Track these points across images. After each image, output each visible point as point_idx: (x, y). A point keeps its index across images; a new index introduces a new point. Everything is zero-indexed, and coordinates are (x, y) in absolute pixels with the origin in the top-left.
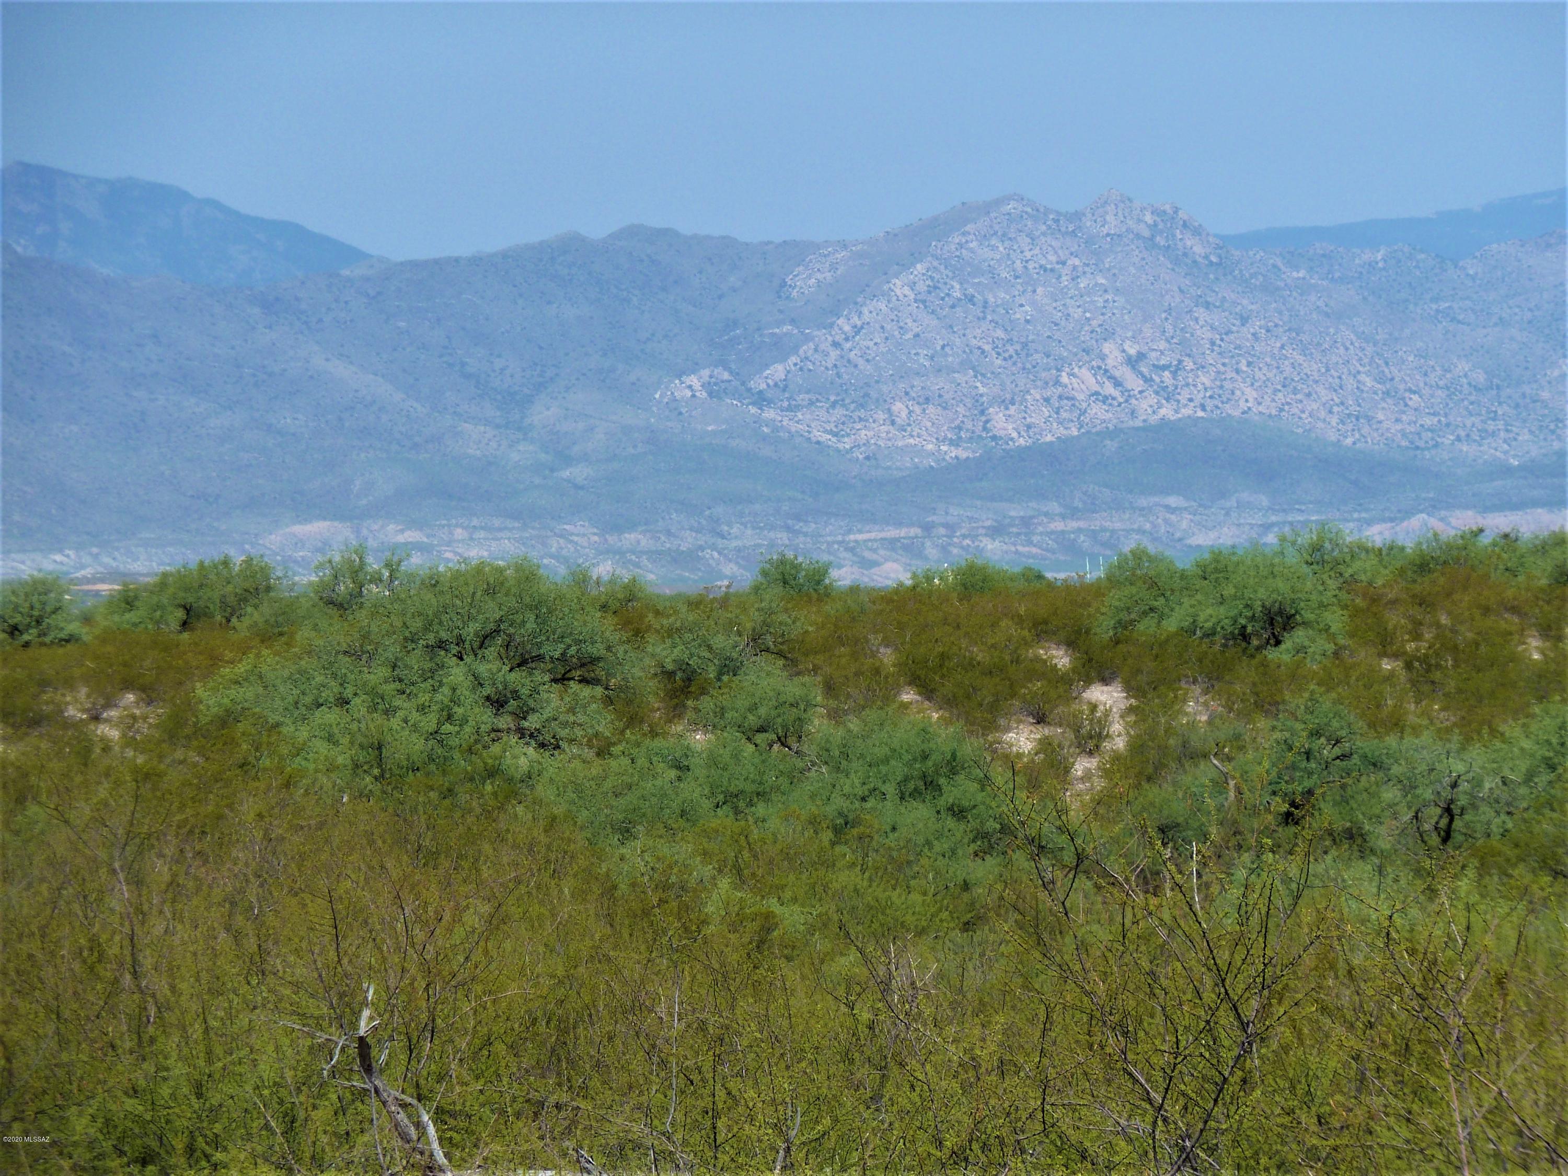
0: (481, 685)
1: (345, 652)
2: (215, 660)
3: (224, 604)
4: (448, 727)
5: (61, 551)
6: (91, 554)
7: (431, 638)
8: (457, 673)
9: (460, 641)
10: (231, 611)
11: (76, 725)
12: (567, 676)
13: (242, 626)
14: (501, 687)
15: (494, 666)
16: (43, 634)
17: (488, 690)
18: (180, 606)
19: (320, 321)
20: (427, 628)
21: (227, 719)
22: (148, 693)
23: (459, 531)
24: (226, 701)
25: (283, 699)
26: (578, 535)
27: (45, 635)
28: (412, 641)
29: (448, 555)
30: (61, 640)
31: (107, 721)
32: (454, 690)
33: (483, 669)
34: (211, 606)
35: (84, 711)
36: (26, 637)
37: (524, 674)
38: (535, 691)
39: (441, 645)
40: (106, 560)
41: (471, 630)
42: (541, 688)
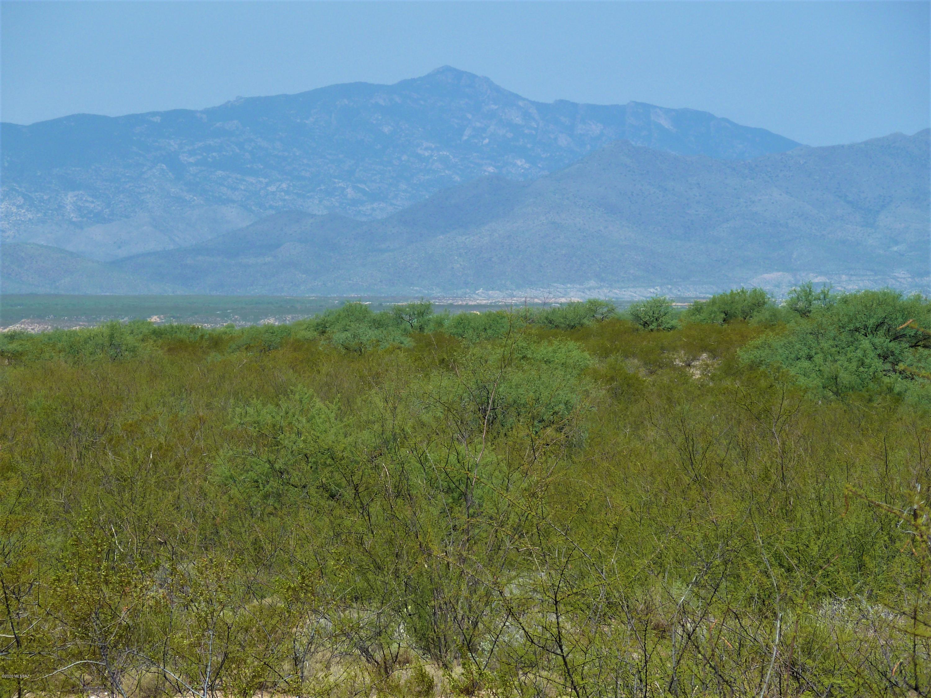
0: (876, 349)
1: (811, 333)
2: (744, 338)
3: (743, 312)
4: (862, 369)
5: (653, 287)
6: (668, 288)
7: (852, 326)
8: (865, 343)
9: (866, 327)
10: (746, 315)
11: (680, 369)
12: (918, 344)
13: (753, 322)
14: (885, 350)
15: (882, 340)
16: (659, 325)
17: (879, 351)
18: (722, 312)
19: (777, 176)
20: (850, 321)
21: (753, 366)
22: (714, 354)
23: (844, 276)
24: (751, 357)
25: (781, 356)
26: (901, 278)
27: (660, 326)
28: (843, 328)
29: (839, 288)
30: (668, 328)
31: (694, 366)
32: (865, 351)
33: (876, 341)
34: (737, 312)
35: (683, 362)
36: (651, 327)
37: (897, 343)
38: (902, 351)
39: (857, 330)
40: (675, 291)
41: (872, 322)
42: (905, 350)
